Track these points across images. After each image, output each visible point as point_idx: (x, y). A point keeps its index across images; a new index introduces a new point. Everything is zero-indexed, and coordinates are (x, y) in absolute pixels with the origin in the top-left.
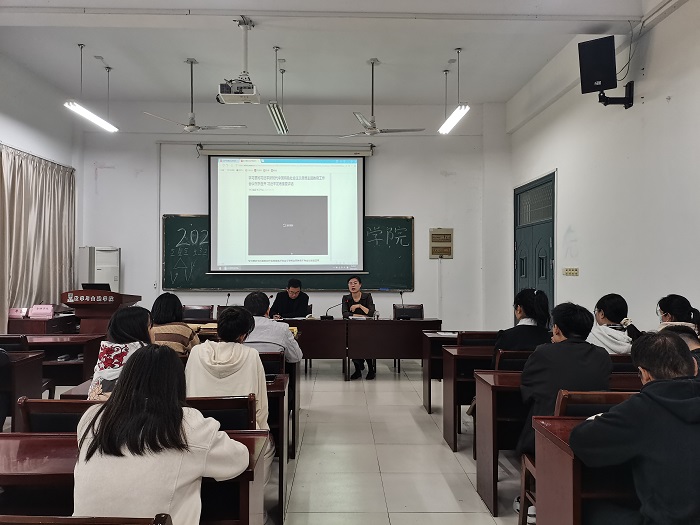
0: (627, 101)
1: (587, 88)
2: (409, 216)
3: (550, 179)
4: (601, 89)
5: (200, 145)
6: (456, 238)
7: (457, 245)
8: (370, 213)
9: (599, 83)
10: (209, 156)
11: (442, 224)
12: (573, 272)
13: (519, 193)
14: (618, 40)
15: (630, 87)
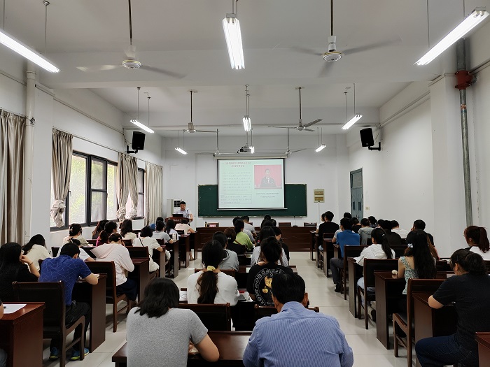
0: (379, 149)
1: (364, 145)
2: (304, 183)
3: (361, 171)
4: (369, 146)
5: (214, 155)
6: (325, 193)
7: (326, 196)
8: (287, 183)
9: (368, 144)
10: (218, 160)
11: (319, 187)
12: (368, 208)
13: (352, 174)
14: (373, 129)
15: (380, 143)
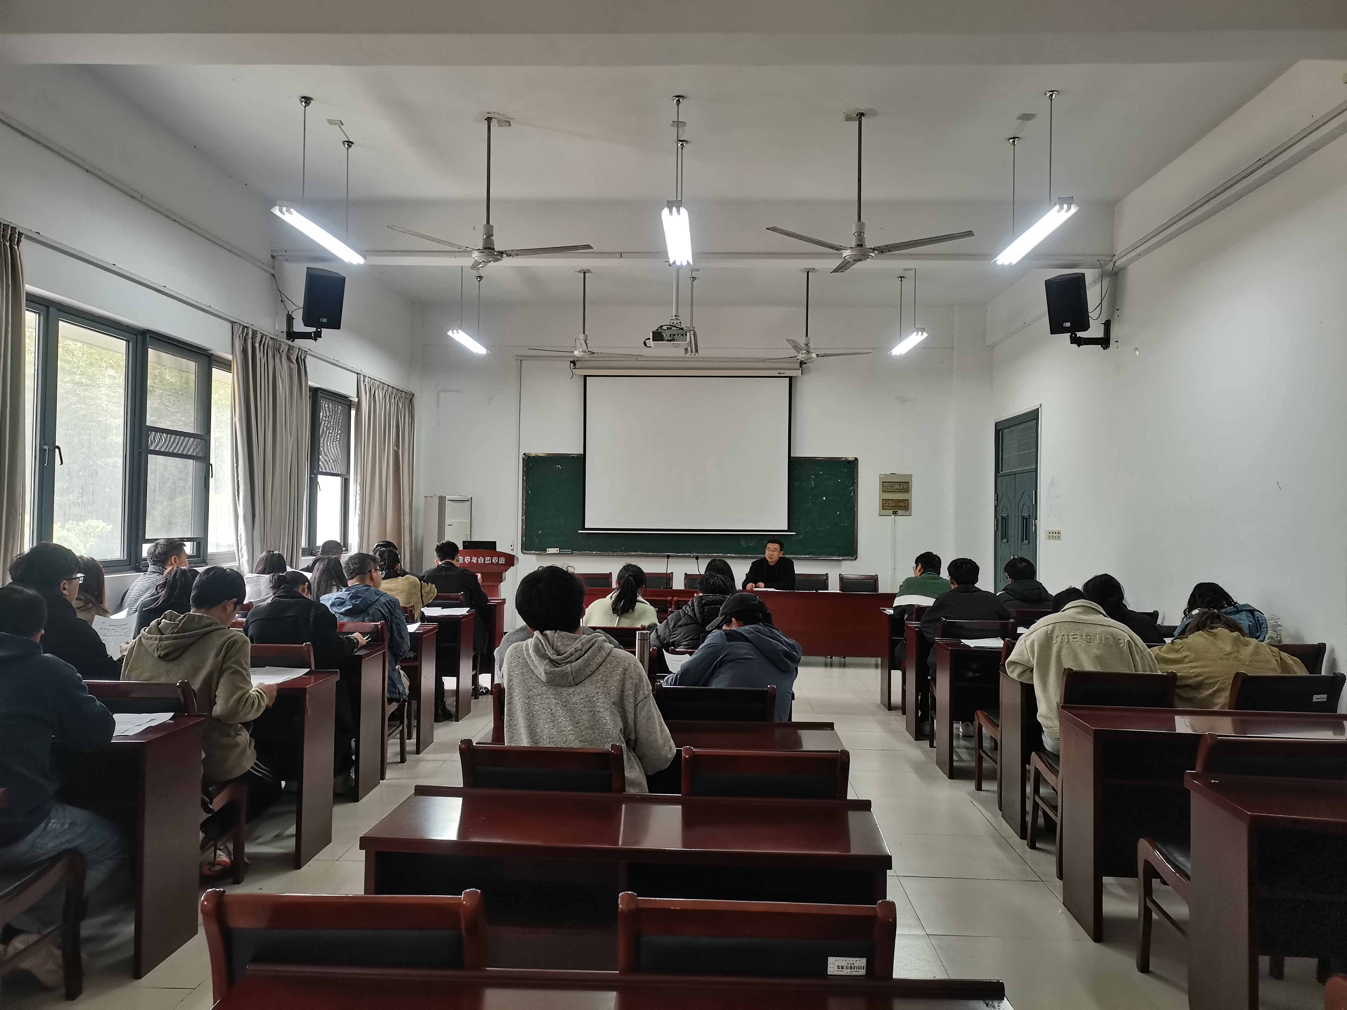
0: (1104, 342)
1: (1056, 328)
2: (850, 456)
3: (1033, 417)
4: (1072, 331)
5: (573, 362)
6: (914, 488)
7: (917, 496)
8: (796, 454)
9: (1068, 324)
10: (585, 377)
11: (899, 469)
12: (1055, 535)
13: (1001, 429)
15: (1107, 325)
